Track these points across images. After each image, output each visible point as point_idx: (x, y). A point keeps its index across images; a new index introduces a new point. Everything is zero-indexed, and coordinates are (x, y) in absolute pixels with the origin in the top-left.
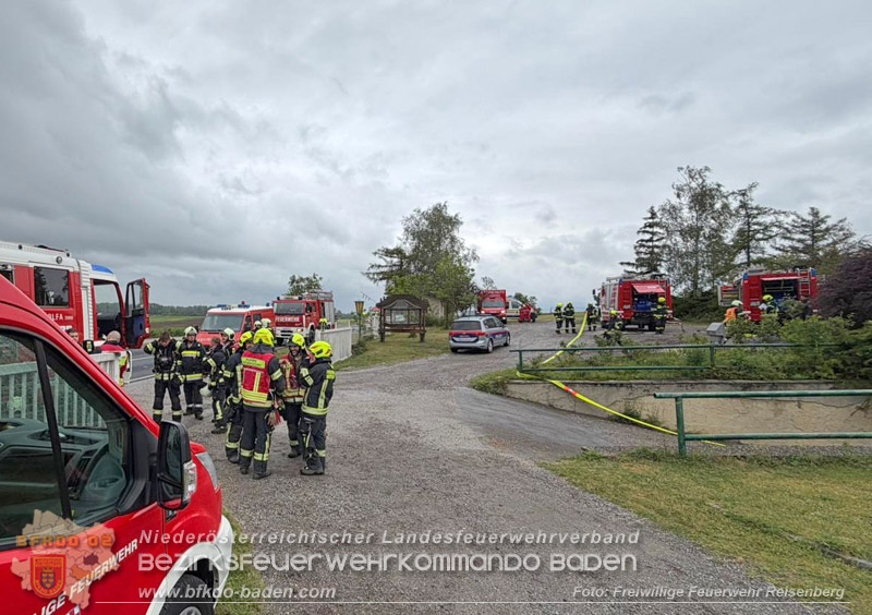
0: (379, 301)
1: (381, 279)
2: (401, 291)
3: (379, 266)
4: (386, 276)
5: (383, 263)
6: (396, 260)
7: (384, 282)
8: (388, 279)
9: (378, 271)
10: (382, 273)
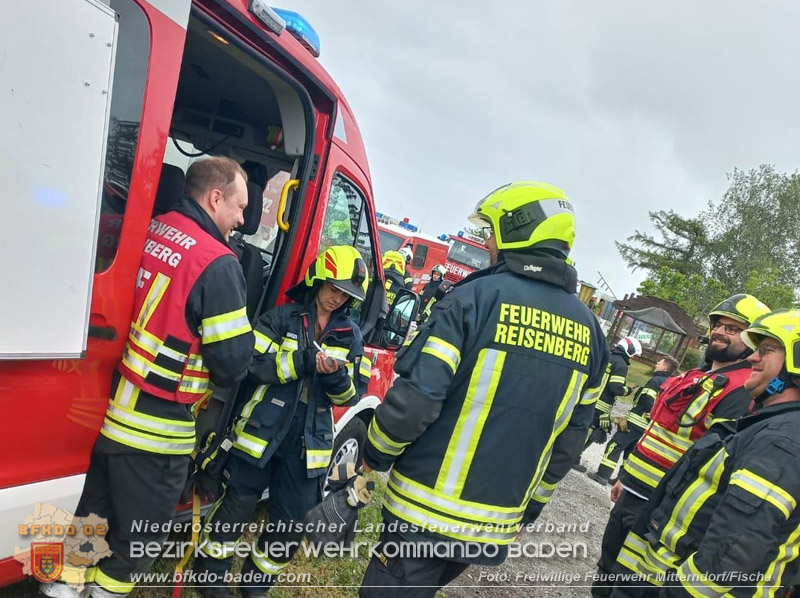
0: (621, 298)
1: (643, 265)
2: (665, 295)
3: (650, 242)
4: (652, 262)
5: (660, 240)
6: (684, 242)
7: (647, 271)
8: (654, 268)
9: (645, 249)
10: (648, 254)
